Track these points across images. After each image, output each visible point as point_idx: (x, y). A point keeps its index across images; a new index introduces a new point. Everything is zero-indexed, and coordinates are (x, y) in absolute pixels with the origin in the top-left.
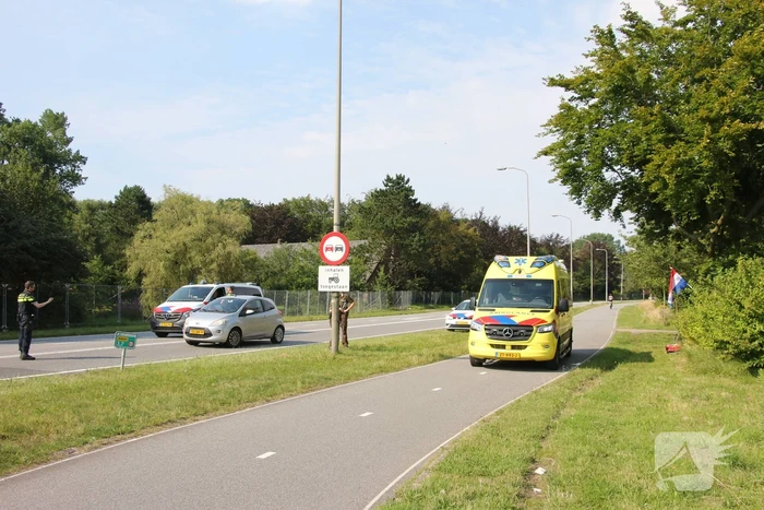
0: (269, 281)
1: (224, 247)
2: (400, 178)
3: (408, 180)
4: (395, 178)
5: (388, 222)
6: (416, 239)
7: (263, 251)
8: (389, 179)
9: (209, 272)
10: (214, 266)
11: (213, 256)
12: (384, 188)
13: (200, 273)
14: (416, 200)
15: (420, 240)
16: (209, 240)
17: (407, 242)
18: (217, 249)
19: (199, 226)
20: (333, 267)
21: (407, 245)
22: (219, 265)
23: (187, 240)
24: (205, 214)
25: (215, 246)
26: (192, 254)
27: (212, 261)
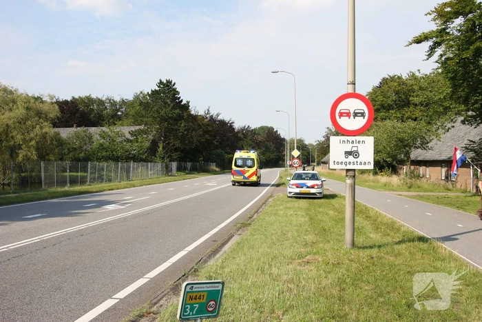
0: (71, 155)
1: (41, 128)
2: (169, 82)
3: (175, 84)
4: (165, 82)
5: (162, 113)
6: (182, 125)
7: (65, 133)
8: (161, 82)
9: (29, 147)
10: (33, 143)
11: (32, 135)
12: (158, 89)
13: (21, 149)
14: (180, 98)
15: (185, 126)
16: (29, 123)
17: (176, 127)
18: (35, 130)
19: (20, 112)
20: (351, 138)
21: (176, 130)
22: (37, 142)
23: (10, 123)
24: (26, 103)
25: (33, 127)
26: (14, 134)
27: (31, 139)
